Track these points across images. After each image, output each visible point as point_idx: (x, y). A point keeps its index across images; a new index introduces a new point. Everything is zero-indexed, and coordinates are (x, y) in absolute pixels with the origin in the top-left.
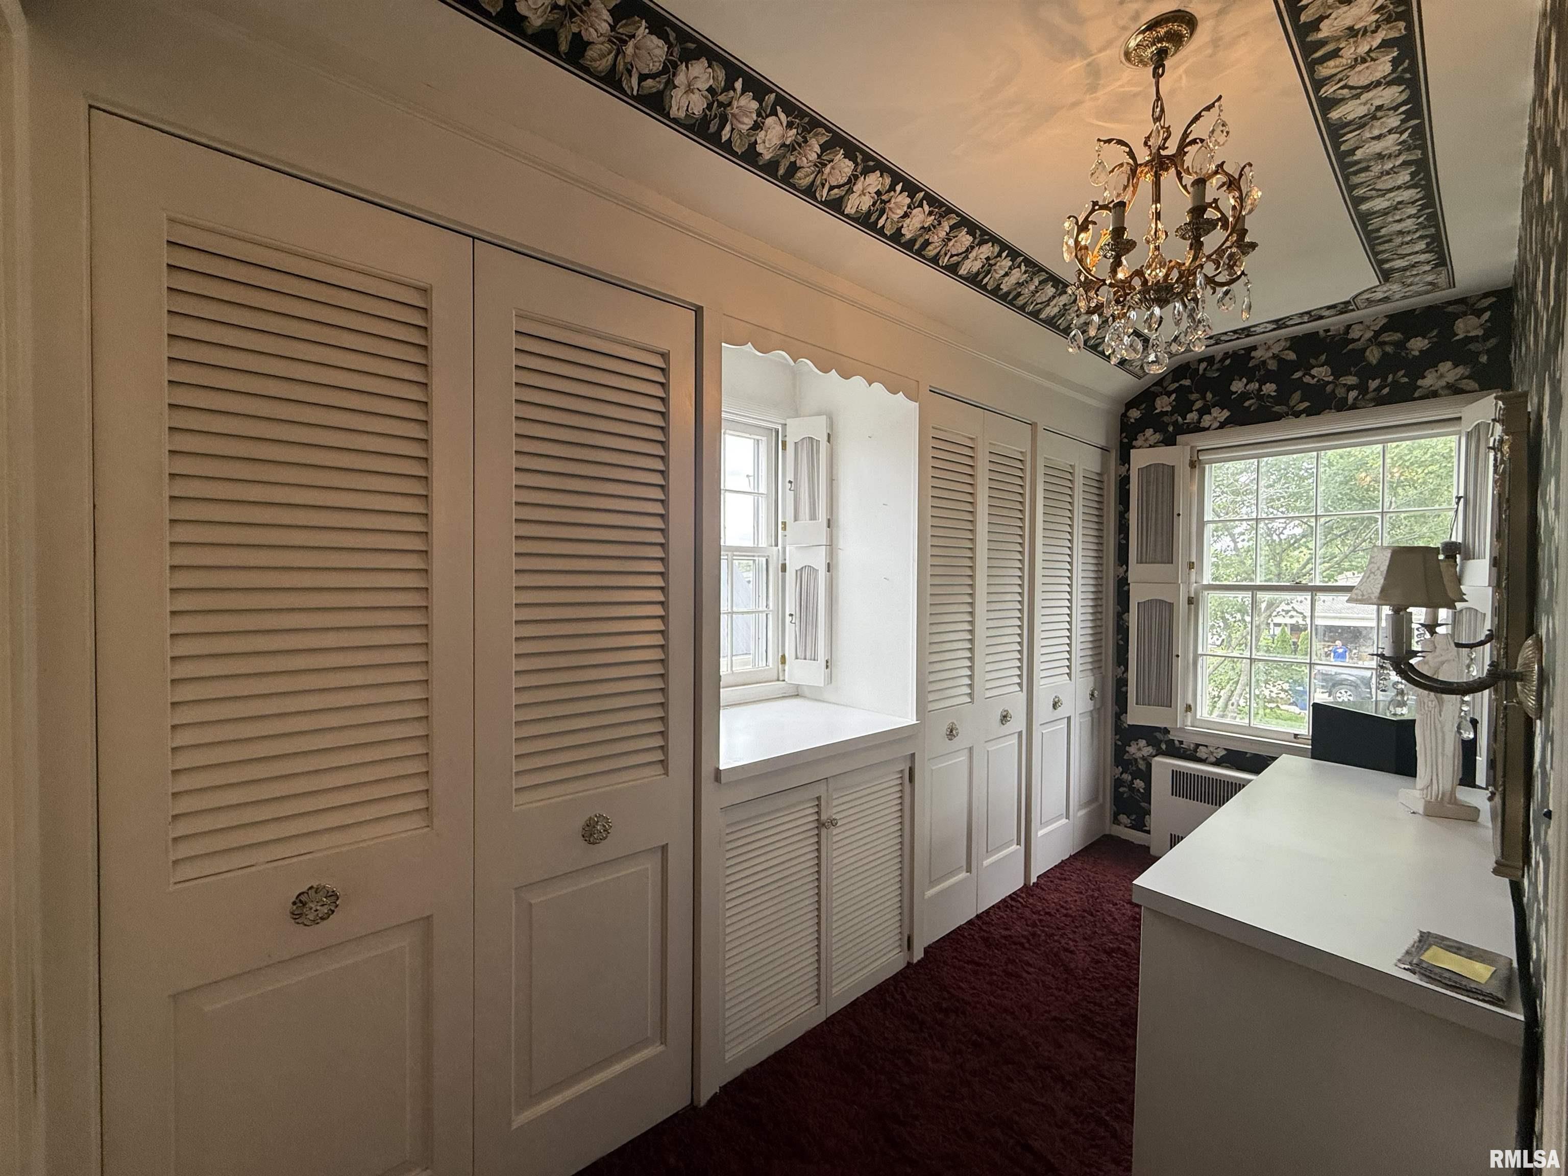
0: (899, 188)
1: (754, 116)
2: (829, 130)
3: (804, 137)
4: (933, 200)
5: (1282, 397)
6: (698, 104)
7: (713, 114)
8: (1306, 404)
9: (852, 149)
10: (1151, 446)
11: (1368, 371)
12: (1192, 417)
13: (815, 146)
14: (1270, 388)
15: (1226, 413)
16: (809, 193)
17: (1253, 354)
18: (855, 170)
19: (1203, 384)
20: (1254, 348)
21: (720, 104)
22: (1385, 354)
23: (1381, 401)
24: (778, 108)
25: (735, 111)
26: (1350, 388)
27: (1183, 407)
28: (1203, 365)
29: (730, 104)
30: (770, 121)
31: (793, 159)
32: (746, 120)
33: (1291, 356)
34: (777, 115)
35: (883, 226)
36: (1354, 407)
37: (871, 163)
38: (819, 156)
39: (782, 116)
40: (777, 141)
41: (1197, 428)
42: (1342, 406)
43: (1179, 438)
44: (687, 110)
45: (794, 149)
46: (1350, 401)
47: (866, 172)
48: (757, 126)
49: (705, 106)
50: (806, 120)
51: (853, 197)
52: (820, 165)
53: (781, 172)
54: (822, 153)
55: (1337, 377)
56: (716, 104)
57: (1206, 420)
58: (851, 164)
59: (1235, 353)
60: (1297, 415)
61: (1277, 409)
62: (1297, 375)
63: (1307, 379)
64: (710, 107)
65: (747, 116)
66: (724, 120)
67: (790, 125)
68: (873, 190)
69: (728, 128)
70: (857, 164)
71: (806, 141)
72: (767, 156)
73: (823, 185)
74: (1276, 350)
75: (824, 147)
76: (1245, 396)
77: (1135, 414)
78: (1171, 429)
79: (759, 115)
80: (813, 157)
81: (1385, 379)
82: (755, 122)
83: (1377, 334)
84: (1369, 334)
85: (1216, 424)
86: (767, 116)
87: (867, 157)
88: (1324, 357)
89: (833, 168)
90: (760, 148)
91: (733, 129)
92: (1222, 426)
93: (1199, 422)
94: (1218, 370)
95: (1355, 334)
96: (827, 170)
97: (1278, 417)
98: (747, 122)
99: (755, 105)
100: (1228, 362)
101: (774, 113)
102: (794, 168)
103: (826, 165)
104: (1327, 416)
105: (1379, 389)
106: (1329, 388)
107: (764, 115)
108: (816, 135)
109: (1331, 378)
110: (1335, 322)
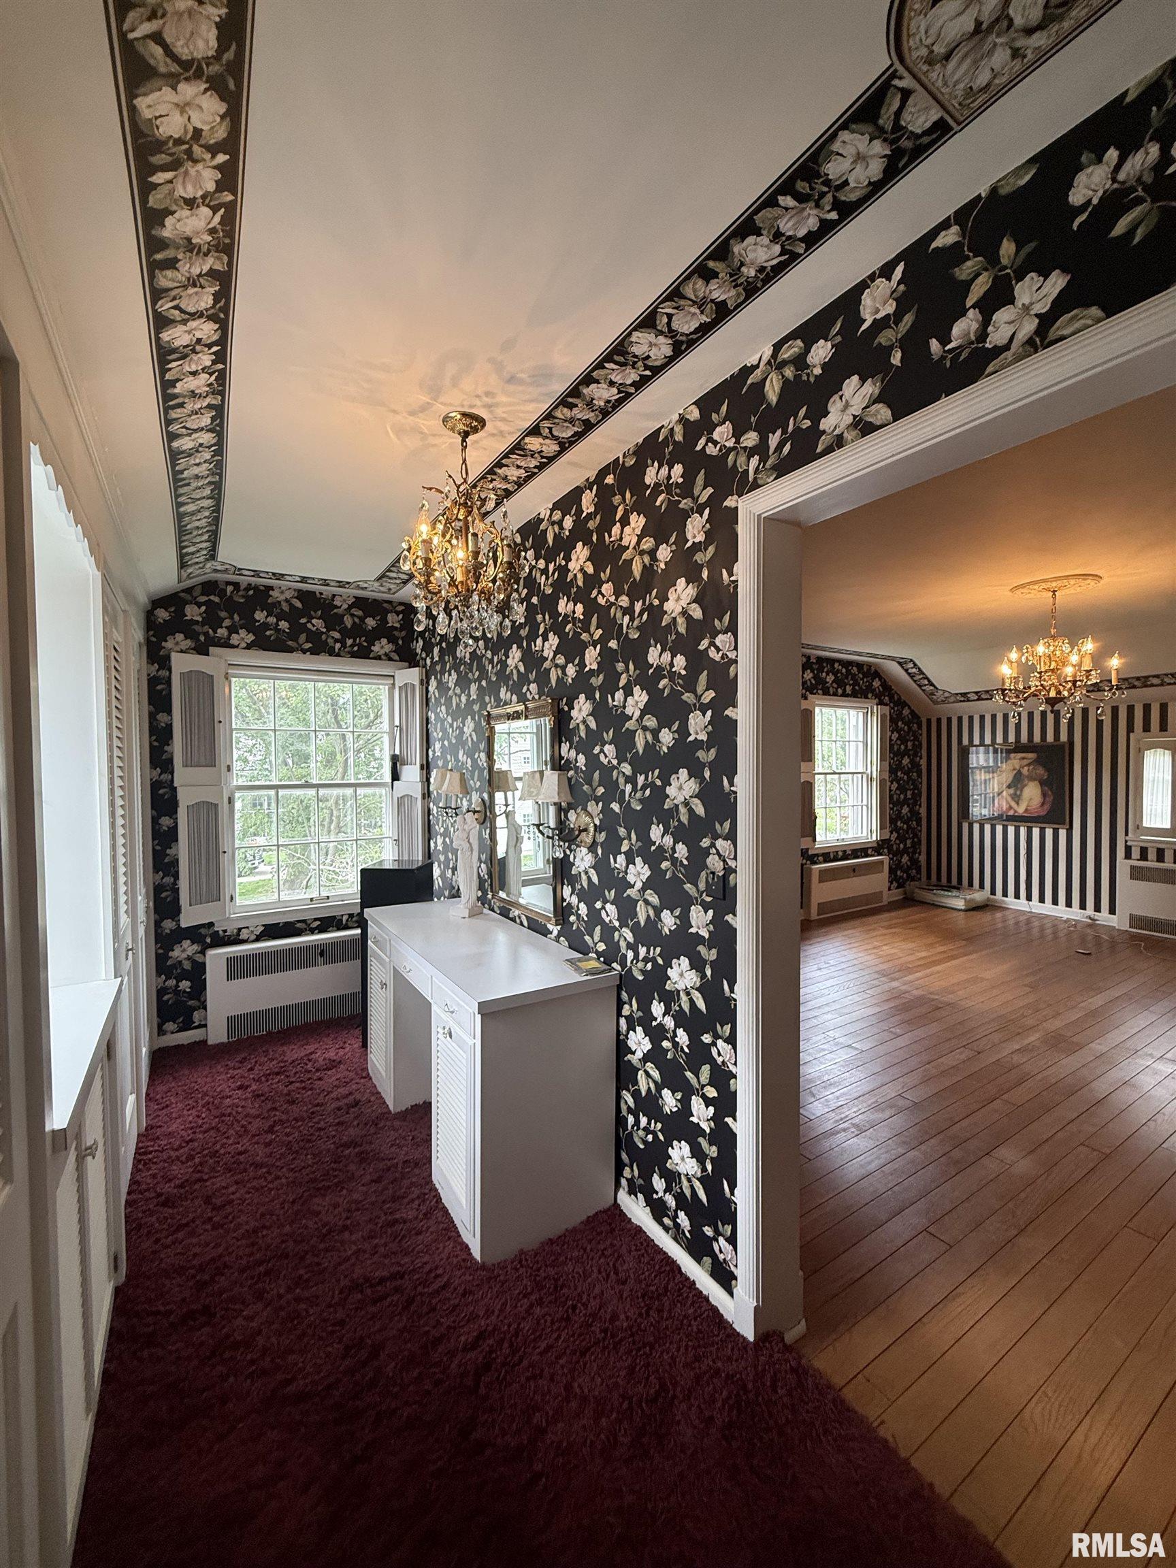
0: (215, 349)
1: (200, 193)
2: (230, 264)
3: (209, 251)
4: (222, 377)
5: (293, 635)
6: (172, 127)
7: (174, 150)
8: (310, 645)
9: (225, 294)
10: (182, 651)
11: (345, 633)
12: (222, 632)
13: (209, 263)
14: (284, 625)
15: (251, 638)
16: (156, 294)
17: (271, 593)
18: (207, 310)
19: (230, 606)
20: (272, 588)
21: (189, 152)
22: (354, 623)
23: (354, 655)
24: (223, 210)
25: (192, 172)
26: (336, 641)
27: (212, 620)
28: (230, 589)
29: (195, 161)
30: (205, 211)
31: (180, 257)
32: (190, 188)
33: (298, 604)
34: (214, 214)
35: (170, 369)
36: (338, 655)
37: (222, 316)
38: (200, 275)
39: (217, 218)
40: (188, 231)
41: (226, 644)
42: (331, 653)
43: (211, 649)
44: (156, 118)
45: (191, 251)
46: (337, 650)
47: (212, 318)
48: (191, 203)
49: (176, 136)
50: (227, 241)
51: (181, 328)
52: (193, 282)
53: (159, 256)
54: (205, 275)
55: (328, 631)
56: (185, 147)
57: (235, 639)
58: (211, 302)
59: (256, 588)
60: (304, 651)
61: (290, 643)
62: (303, 621)
63: (309, 625)
64: (179, 142)
65: (194, 187)
66: (174, 165)
67: (212, 231)
68: (198, 335)
69: (169, 175)
70: (213, 306)
71: (206, 255)
72: (166, 233)
73: (174, 299)
74: (288, 595)
75: (212, 273)
76: (266, 626)
77: (162, 615)
78: (202, 638)
79: (204, 197)
80: (196, 271)
81: (355, 641)
82: (195, 198)
83: (350, 607)
84: (345, 606)
85: (244, 645)
86: (208, 206)
87: (226, 310)
88: (319, 612)
89: (196, 293)
90: (169, 221)
91: (171, 182)
92: (248, 647)
93: (229, 639)
94: (243, 596)
95: (337, 602)
96: (191, 291)
97: (290, 650)
98: (190, 192)
99: (211, 187)
100: (251, 592)
101: (215, 210)
102: (172, 264)
103: (196, 286)
104: (323, 657)
105: (352, 646)
106: (324, 637)
107: (207, 201)
108: (219, 258)
109: (324, 630)
110: (327, 591)
